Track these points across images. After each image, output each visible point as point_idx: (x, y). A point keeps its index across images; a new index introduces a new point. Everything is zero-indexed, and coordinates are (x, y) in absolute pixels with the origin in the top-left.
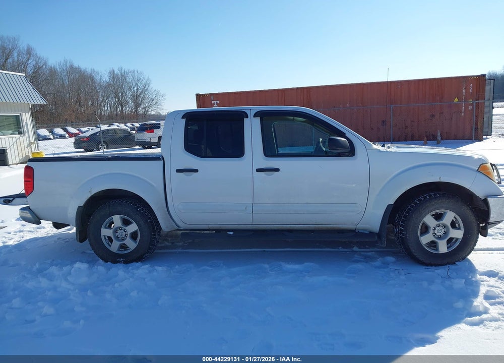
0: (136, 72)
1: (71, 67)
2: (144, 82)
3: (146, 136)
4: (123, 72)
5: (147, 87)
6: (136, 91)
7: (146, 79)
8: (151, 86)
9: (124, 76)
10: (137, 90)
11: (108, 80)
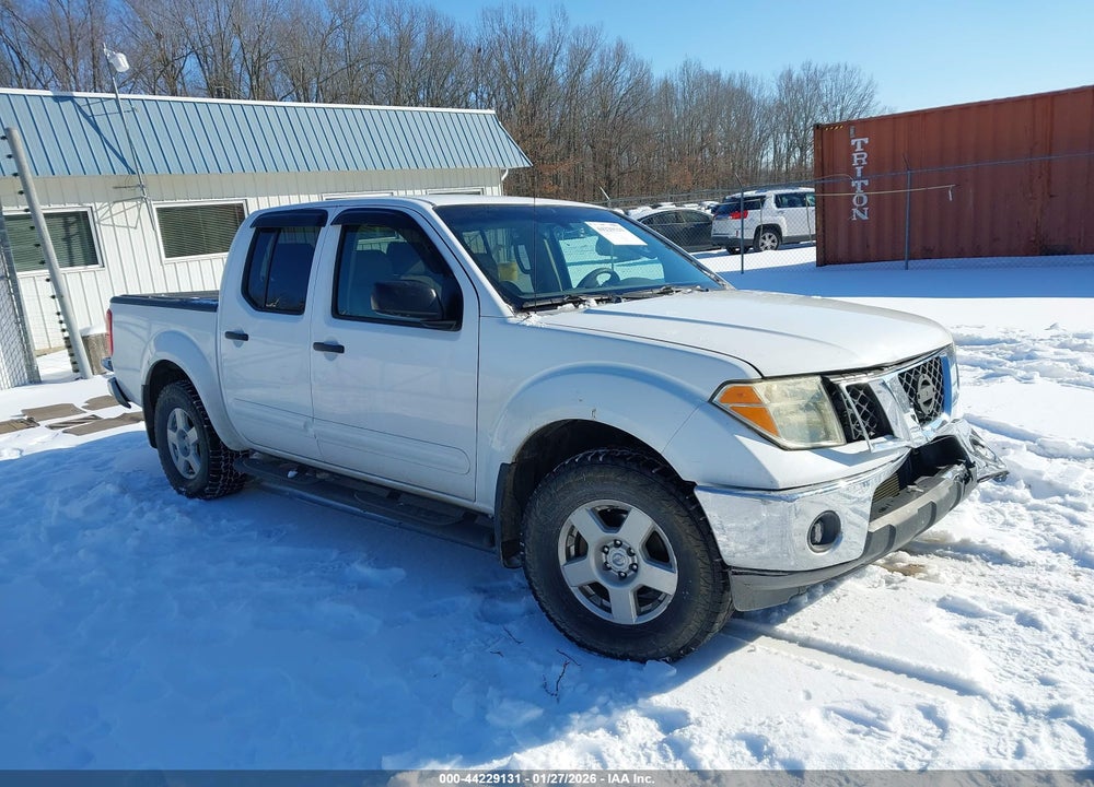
0: (842, 69)
1: (701, 71)
2: (859, 91)
3: (730, 227)
4: (812, 71)
5: (865, 103)
6: (838, 114)
7: (865, 82)
8: (876, 98)
9: (814, 80)
10: (842, 110)
11: (776, 94)
